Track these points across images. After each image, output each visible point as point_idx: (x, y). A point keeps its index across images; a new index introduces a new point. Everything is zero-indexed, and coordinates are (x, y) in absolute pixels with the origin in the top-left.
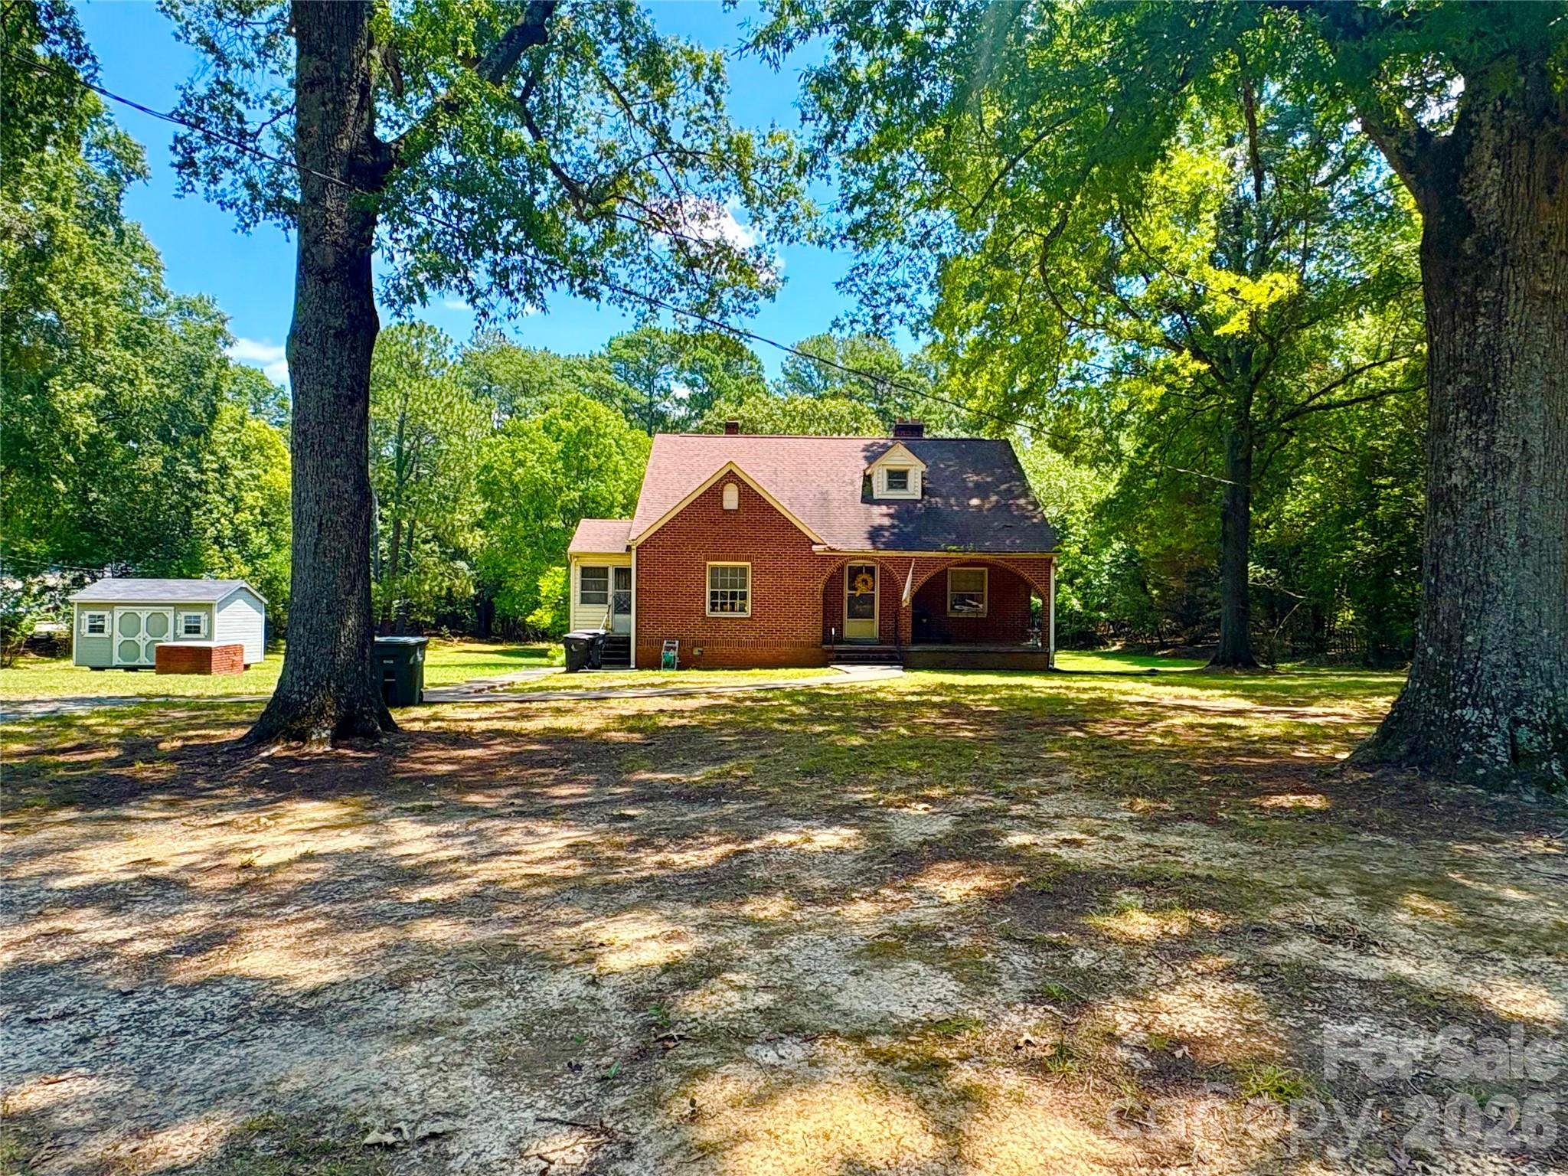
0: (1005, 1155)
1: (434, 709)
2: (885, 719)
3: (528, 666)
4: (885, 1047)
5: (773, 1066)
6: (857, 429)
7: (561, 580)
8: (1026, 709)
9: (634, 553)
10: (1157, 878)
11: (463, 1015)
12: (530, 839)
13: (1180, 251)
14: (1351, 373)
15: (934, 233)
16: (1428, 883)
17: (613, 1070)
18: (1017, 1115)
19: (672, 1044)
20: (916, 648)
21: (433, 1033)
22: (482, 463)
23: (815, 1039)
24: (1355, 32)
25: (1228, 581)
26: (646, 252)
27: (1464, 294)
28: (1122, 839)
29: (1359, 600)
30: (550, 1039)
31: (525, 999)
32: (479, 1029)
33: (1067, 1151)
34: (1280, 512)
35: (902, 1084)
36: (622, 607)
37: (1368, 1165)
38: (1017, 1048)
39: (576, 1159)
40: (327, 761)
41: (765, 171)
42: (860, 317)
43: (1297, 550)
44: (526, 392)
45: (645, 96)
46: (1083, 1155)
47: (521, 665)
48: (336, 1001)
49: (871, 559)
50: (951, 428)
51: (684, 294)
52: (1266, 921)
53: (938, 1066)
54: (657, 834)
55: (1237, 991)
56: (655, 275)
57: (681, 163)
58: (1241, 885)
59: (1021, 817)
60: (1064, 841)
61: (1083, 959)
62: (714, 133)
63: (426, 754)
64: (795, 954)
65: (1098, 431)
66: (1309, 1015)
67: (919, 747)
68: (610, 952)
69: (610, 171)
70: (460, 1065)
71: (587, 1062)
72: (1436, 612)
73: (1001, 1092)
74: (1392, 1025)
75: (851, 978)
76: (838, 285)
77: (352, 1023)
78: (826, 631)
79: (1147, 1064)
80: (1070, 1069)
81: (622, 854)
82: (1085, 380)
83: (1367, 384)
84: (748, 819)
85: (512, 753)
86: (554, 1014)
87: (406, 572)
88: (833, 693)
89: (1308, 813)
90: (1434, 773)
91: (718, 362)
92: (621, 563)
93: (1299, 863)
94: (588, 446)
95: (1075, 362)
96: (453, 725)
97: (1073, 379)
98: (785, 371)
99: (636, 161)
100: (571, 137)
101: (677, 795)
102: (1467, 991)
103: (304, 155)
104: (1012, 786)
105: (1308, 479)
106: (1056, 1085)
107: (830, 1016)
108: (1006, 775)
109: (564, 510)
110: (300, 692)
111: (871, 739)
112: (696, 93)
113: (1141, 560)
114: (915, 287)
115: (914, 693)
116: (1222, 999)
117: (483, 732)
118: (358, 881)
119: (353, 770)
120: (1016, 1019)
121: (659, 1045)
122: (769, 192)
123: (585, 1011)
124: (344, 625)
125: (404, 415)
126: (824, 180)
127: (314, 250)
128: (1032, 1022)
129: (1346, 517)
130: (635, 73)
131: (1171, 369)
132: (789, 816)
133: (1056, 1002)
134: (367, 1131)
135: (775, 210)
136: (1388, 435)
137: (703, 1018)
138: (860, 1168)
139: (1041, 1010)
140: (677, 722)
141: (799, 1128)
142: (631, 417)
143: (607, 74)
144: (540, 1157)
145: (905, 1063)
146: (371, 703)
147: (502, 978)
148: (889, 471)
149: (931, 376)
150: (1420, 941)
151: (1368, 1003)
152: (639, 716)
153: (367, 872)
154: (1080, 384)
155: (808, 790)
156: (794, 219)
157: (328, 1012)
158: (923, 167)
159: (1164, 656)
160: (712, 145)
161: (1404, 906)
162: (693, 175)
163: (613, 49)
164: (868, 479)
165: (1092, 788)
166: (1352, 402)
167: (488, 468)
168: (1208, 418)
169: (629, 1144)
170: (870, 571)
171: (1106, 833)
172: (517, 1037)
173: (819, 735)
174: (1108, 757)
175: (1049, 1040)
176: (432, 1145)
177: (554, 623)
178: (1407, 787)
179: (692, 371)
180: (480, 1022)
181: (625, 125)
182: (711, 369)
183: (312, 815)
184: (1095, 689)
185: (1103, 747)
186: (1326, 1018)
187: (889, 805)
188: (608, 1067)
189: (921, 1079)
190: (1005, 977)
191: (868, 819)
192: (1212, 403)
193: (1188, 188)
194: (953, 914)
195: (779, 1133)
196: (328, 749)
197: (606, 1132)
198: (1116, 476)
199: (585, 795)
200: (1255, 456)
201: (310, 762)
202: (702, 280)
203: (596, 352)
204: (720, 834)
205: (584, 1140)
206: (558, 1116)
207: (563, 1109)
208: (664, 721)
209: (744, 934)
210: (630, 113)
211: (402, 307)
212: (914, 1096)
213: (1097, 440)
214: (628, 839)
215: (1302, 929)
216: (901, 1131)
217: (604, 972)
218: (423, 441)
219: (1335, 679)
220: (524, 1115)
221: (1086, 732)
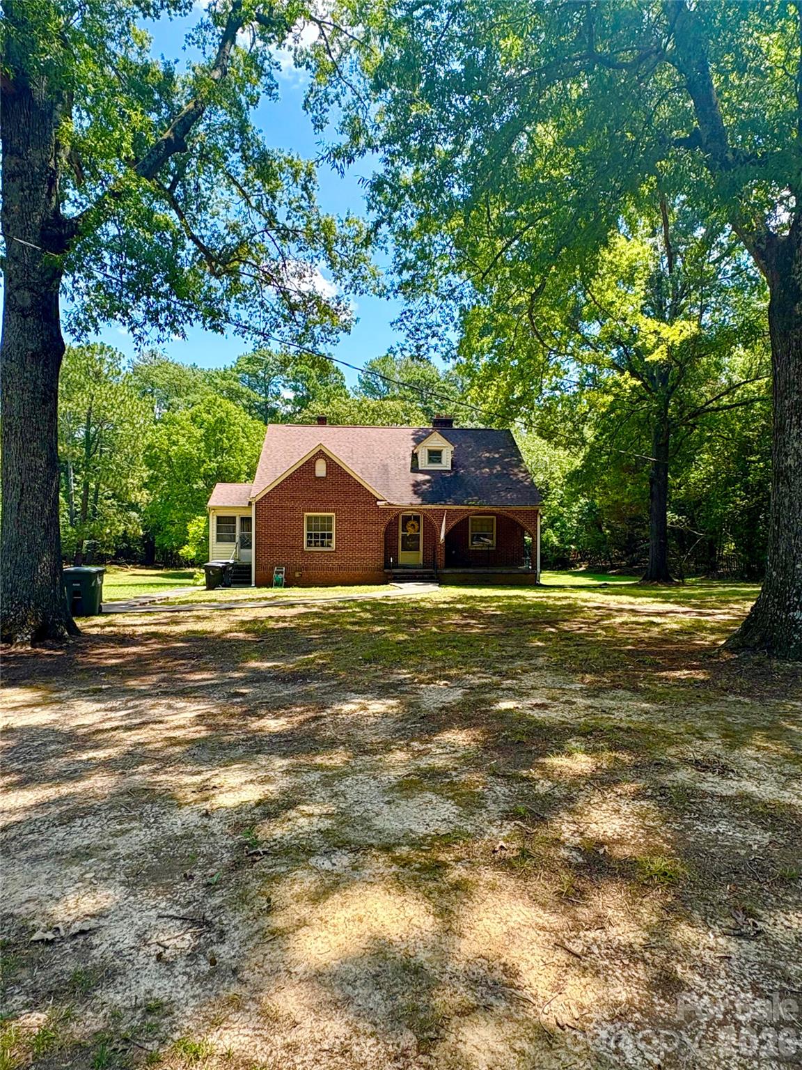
0: (481, 928)
1: (109, 618)
2: (424, 621)
3: (180, 584)
4: (405, 854)
5: (328, 871)
6: (409, 421)
7: (203, 525)
8: (519, 613)
9: (253, 507)
10: (594, 730)
11: (111, 842)
12: (170, 712)
13: (622, 304)
14: (732, 388)
15: (458, 290)
16: (768, 729)
17: (215, 878)
18: (491, 899)
19: (258, 858)
20: (447, 571)
21: (89, 856)
22: (146, 443)
23: (358, 851)
24: (726, 165)
25: (654, 525)
26: (259, 300)
27: (796, 340)
28: (575, 703)
29: (737, 537)
30: (173, 857)
31: (157, 828)
32: (122, 851)
33: (523, 923)
34: (687, 478)
35: (415, 880)
36: (245, 544)
37: (719, 922)
38: (494, 852)
39: (185, 944)
40: (28, 658)
41: (344, 244)
42: (407, 347)
43: (699, 503)
44: (178, 394)
45: (259, 190)
46: (534, 925)
47: (176, 584)
48: (20, 835)
49: (417, 510)
50: (472, 421)
51: (287, 328)
52: (664, 757)
53: (439, 867)
54: (260, 706)
55: (643, 806)
56: (267, 315)
57: (284, 237)
58: (649, 733)
59: (509, 689)
60: (537, 705)
61: (543, 787)
62: (308, 217)
63: (101, 651)
64: (349, 790)
65: (570, 424)
66: (688, 821)
67: (443, 641)
68: (221, 793)
69: (235, 242)
70: (106, 879)
71: (198, 873)
72: (777, 549)
73: (481, 883)
74: (739, 826)
75: (386, 806)
76: (392, 324)
77: (30, 851)
78: (386, 560)
79: (580, 860)
80: (528, 865)
81: (234, 721)
82: (561, 390)
83: (743, 394)
84: (325, 694)
85: (162, 650)
86: (177, 839)
87: (93, 520)
88: (390, 603)
89: (695, 682)
90: (776, 655)
91: (313, 374)
92: (245, 513)
93: (688, 717)
94: (222, 432)
95: (554, 378)
96: (122, 629)
97: (553, 389)
98: (360, 381)
99: (253, 235)
100: (207, 217)
101: (276, 678)
102: (788, 801)
103: (8, 226)
104: (505, 667)
105: (706, 456)
106: (519, 877)
107: (369, 833)
108: (501, 659)
109: (206, 476)
110: (8, 609)
111: (412, 635)
112: (295, 190)
113: (598, 510)
114: (444, 326)
115: (445, 602)
116: (632, 813)
117: (143, 634)
118: (44, 744)
119: (46, 663)
120: (495, 831)
121: (249, 859)
122: (346, 259)
123: (199, 836)
124: (40, 561)
125: (90, 409)
126: (384, 251)
127: (15, 294)
128: (505, 834)
129: (729, 482)
130: (252, 174)
131: (617, 384)
132: (352, 691)
133: (522, 819)
134: (34, 931)
135: (351, 272)
136: (756, 428)
137: (282, 838)
138: (382, 941)
139: (512, 824)
140: (281, 625)
141: (342, 914)
142: (254, 412)
143: (232, 174)
144: (158, 944)
145: (417, 866)
146: (60, 616)
147: (142, 814)
148: (429, 451)
149: (459, 385)
150: (760, 768)
151: (725, 812)
152: (255, 621)
153: (51, 738)
154: (558, 393)
155: (366, 672)
156: (364, 278)
157: (14, 843)
158: (451, 244)
159: (613, 574)
160: (306, 225)
161: (752, 745)
162: (293, 246)
163: (235, 157)
164: (415, 456)
165: (557, 668)
166: (733, 406)
167: (150, 447)
168: (641, 416)
169: (222, 931)
170: (417, 518)
171: (565, 698)
172: (149, 856)
173: (377, 633)
174: (570, 646)
175: (515, 846)
176: (81, 939)
177: (198, 555)
178: (759, 664)
179: (295, 380)
180: (123, 846)
181: (245, 210)
182: (309, 378)
183: (13, 698)
184: (566, 598)
185: (567, 639)
186: (698, 823)
187: (421, 682)
188: (212, 876)
189: (427, 876)
190: (490, 802)
191: (406, 692)
192: (645, 406)
193: (627, 263)
194: (458, 759)
195: (327, 919)
196: (29, 648)
197: (208, 923)
198: (582, 454)
199: (212, 679)
200: (672, 441)
201: (15, 658)
202: (300, 319)
203: (228, 366)
204: (304, 706)
205: (191, 930)
206: (174, 913)
207: (178, 908)
208: (271, 624)
209: (315, 776)
210: (249, 202)
211: (81, 334)
212: (422, 888)
213: (569, 431)
214: (240, 710)
215: (686, 762)
216: (412, 914)
217: (215, 807)
218: (105, 428)
219: (721, 589)
220: (151, 913)
221: (557, 628)
